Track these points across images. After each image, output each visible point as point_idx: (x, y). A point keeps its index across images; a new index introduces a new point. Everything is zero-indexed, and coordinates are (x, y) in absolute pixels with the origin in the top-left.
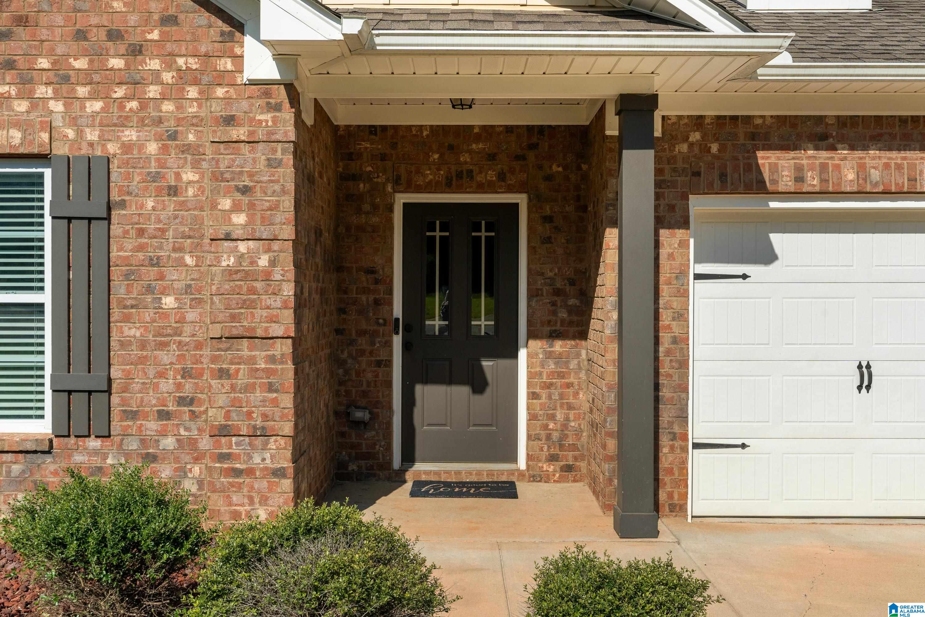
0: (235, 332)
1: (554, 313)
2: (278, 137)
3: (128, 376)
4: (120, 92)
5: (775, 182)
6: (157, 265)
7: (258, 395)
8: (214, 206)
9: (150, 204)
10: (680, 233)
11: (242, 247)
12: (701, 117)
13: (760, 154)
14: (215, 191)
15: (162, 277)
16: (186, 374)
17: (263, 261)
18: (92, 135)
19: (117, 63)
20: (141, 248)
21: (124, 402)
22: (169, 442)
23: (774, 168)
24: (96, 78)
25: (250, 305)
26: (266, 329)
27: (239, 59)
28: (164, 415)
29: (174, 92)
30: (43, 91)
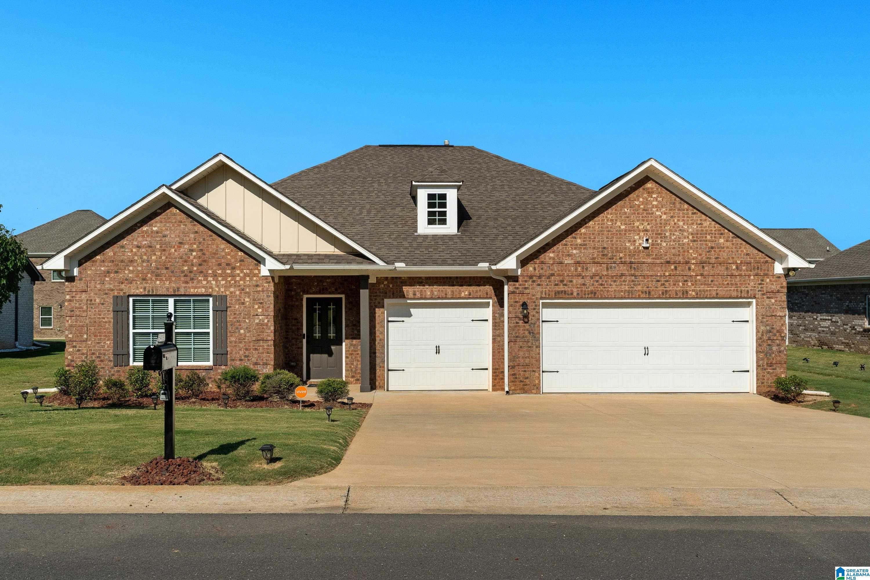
0: (259, 339)
1: (353, 332)
2: (269, 290)
3: (232, 350)
4: (229, 279)
5: (408, 295)
6: (239, 322)
7: (265, 355)
8: (253, 307)
9: (237, 307)
10: (382, 309)
11: (261, 317)
12: (387, 277)
13: (404, 287)
14: (254, 303)
15: (240, 325)
16: (246, 349)
17: (266, 321)
18: (222, 290)
19: (229, 271)
20: (235, 318)
21: (231, 357)
23: (408, 291)
24: (223, 275)
25: (263, 332)
26: (267, 338)
27: (259, 271)
28: (241, 360)
29: (243, 279)
30: (210, 279)
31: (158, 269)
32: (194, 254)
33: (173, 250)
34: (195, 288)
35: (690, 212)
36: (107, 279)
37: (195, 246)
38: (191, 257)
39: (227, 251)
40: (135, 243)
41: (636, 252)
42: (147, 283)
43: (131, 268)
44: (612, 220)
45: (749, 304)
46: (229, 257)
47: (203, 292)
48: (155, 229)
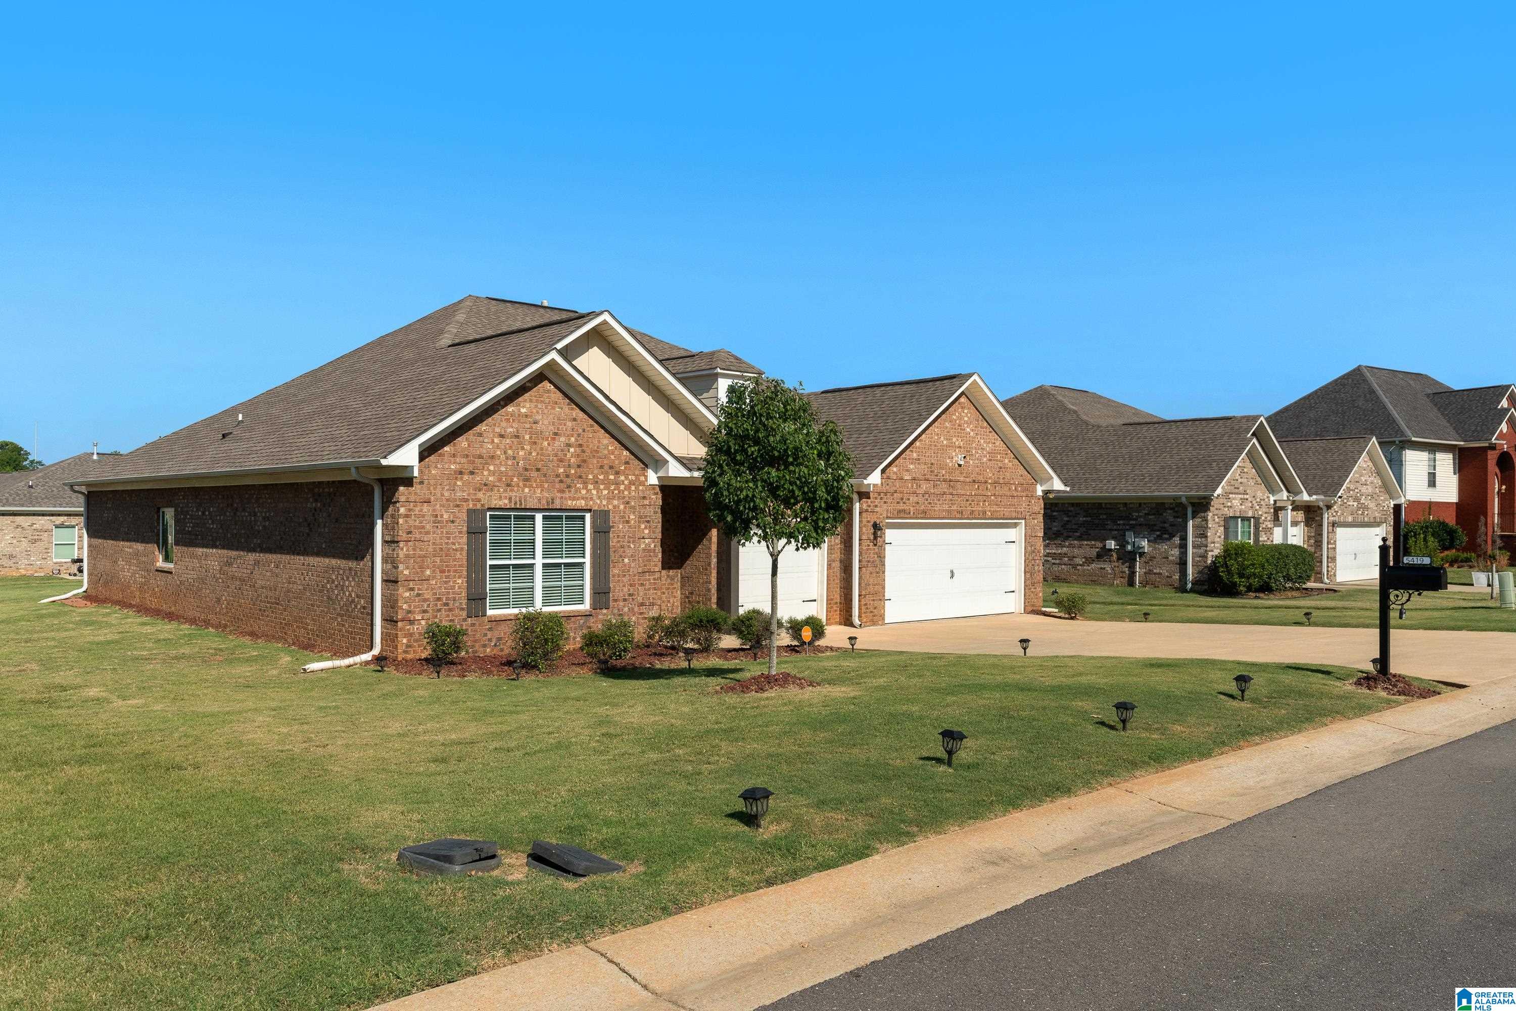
0: (645, 570)
1: (670, 559)
2: (657, 504)
3: (614, 586)
4: (612, 487)
6: (623, 548)
7: (652, 591)
8: (639, 527)
9: (621, 527)
11: (647, 541)
14: (640, 522)
15: (624, 552)
16: (631, 585)
17: (652, 546)
18: (604, 502)
19: (612, 477)
20: (619, 542)
21: (613, 596)
22: (626, 609)
24: (606, 482)
25: (649, 561)
26: (654, 569)
27: (646, 477)
28: (625, 600)
29: (628, 488)
30: (590, 487)
31: (526, 470)
32: (572, 450)
33: (546, 443)
34: (574, 499)
35: (988, 431)
36: (459, 483)
37: (573, 439)
38: (569, 455)
39: (610, 448)
40: (497, 430)
41: (951, 471)
42: (511, 491)
43: (492, 468)
44: (938, 434)
45: (1015, 525)
46: (612, 457)
47: (583, 505)
48: (523, 410)
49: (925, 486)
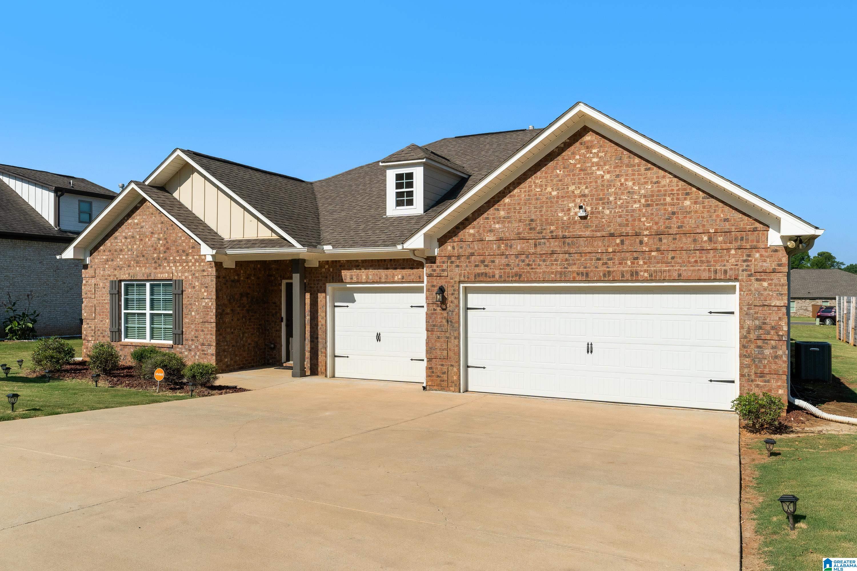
0: (205, 321)
2: (212, 274)
3: (186, 331)
4: (185, 264)
5: (345, 280)
6: (191, 305)
7: (209, 336)
8: (201, 291)
9: (190, 290)
10: (324, 294)
11: (206, 301)
12: (328, 261)
13: (342, 271)
14: (201, 287)
15: (192, 308)
16: (196, 331)
17: (210, 304)
18: (180, 275)
19: (184, 258)
20: (188, 301)
21: (185, 337)
22: (193, 347)
23: (346, 276)
24: (181, 261)
25: (207, 314)
26: (210, 320)
28: (192, 340)
29: (194, 265)
30: (172, 265)
31: (138, 257)
32: (161, 242)
33: (147, 239)
34: (161, 273)
36: (107, 266)
37: (161, 235)
38: (159, 245)
39: (183, 238)
40: (124, 234)
42: (131, 269)
43: (121, 257)
44: (541, 186)
46: (184, 244)
47: (167, 276)
48: (136, 221)
49: (519, 246)
